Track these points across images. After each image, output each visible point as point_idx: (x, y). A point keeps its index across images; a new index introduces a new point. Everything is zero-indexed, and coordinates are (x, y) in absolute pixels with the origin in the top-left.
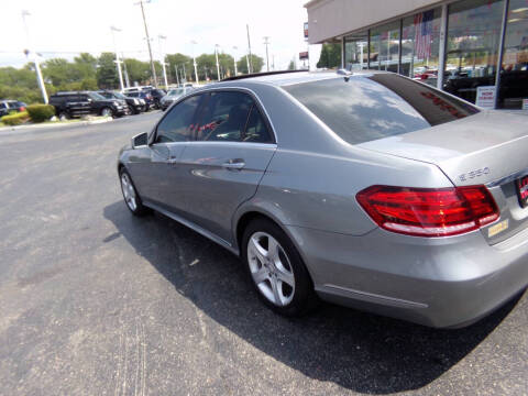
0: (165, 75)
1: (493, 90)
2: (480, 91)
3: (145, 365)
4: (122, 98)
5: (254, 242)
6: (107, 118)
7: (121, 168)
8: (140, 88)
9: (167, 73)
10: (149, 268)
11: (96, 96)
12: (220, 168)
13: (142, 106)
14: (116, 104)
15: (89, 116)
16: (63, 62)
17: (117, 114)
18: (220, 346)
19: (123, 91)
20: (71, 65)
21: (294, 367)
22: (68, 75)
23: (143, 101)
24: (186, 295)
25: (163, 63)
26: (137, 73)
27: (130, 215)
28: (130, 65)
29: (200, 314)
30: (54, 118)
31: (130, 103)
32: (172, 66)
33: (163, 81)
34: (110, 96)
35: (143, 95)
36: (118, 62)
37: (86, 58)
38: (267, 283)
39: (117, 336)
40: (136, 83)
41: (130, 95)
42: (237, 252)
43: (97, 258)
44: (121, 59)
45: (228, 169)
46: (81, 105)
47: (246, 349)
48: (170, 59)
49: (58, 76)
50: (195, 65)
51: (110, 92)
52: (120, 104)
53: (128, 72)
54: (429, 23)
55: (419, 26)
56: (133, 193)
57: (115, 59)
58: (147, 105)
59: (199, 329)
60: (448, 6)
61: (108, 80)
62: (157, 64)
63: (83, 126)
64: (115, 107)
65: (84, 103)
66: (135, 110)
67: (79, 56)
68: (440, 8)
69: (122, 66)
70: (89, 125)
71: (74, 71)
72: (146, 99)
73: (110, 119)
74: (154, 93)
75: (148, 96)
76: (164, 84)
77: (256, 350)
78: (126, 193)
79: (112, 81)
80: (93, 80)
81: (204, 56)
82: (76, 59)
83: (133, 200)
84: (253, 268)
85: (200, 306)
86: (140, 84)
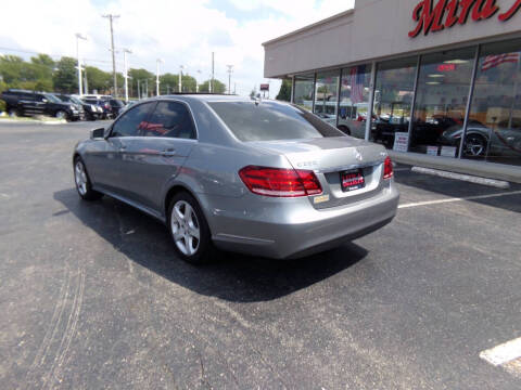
0: (127, 88)
1: (406, 135)
2: (398, 135)
3: (83, 286)
4: (80, 104)
5: (176, 209)
6: (60, 121)
7: (77, 157)
8: (99, 97)
9: (129, 86)
10: (92, 233)
11: (52, 97)
12: (158, 155)
13: (99, 114)
14: (73, 108)
15: (42, 117)
16: (19, 60)
17: (71, 118)
18: (141, 278)
19: (80, 97)
20: (26, 65)
21: (191, 289)
22: (21, 74)
23: (101, 110)
24: (121, 251)
25: (126, 76)
26: (98, 82)
27: (79, 198)
28: (91, 73)
29: (130, 262)
30: (4, 114)
31: (87, 109)
32: (135, 80)
33: (124, 93)
34: (67, 99)
35: (101, 103)
36: (80, 69)
37: (44, 59)
38: (183, 240)
39: (62, 271)
40: (95, 91)
41: (87, 101)
42: (164, 220)
43: (47, 225)
44: (83, 66)
45: (164, 156)
46: (34, 105)
47: (160, 280)
48: (132, 73)
49: (11, 73)
50: (158, 82)
51: (67, 96)
52: (76, 109)
53: (88, 79)
54: (361, 75)
55: (354, 77)
56: (85, 180)
57: (77, 65)
58: (105, 113)
59: (127, 269)
60: (377, 64)
61: (65, 85)
62: (120, 77)
63: (35, 125)
64: (71, 111)
65: (38, 103)
66: (90, 116)
67: (37, 57)
68: (371, 64)
69: (83, 73)
70: (40, 125)
71: (30, 70)
72: (104, 108)
73: (64, 121)
74: (113, 103)
75: (106, 105)
76: (124, 97)
77: (167, 281)
78: (78, 180)
79: (69, 85)
80: (49, 82)
81: (168, 75)
82: (33, 59)
83: (84, 186)
84: (174, 229)
85: (131, 258)
86: (99, 93)
